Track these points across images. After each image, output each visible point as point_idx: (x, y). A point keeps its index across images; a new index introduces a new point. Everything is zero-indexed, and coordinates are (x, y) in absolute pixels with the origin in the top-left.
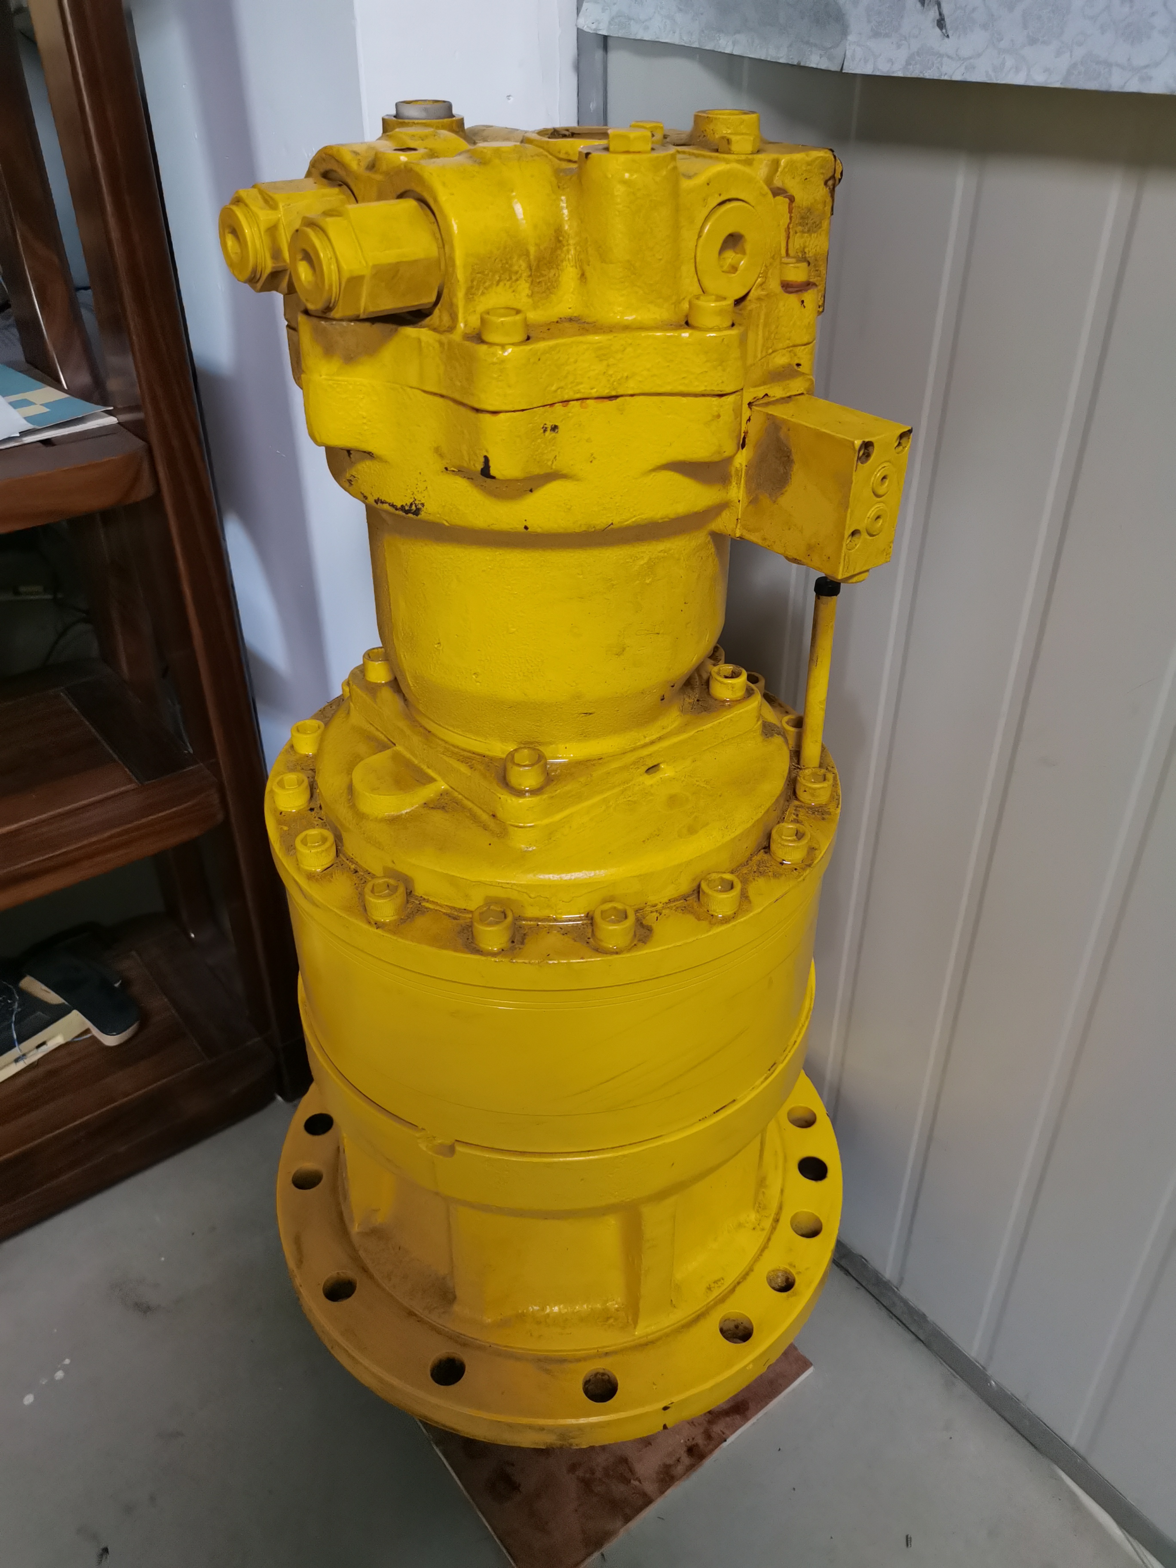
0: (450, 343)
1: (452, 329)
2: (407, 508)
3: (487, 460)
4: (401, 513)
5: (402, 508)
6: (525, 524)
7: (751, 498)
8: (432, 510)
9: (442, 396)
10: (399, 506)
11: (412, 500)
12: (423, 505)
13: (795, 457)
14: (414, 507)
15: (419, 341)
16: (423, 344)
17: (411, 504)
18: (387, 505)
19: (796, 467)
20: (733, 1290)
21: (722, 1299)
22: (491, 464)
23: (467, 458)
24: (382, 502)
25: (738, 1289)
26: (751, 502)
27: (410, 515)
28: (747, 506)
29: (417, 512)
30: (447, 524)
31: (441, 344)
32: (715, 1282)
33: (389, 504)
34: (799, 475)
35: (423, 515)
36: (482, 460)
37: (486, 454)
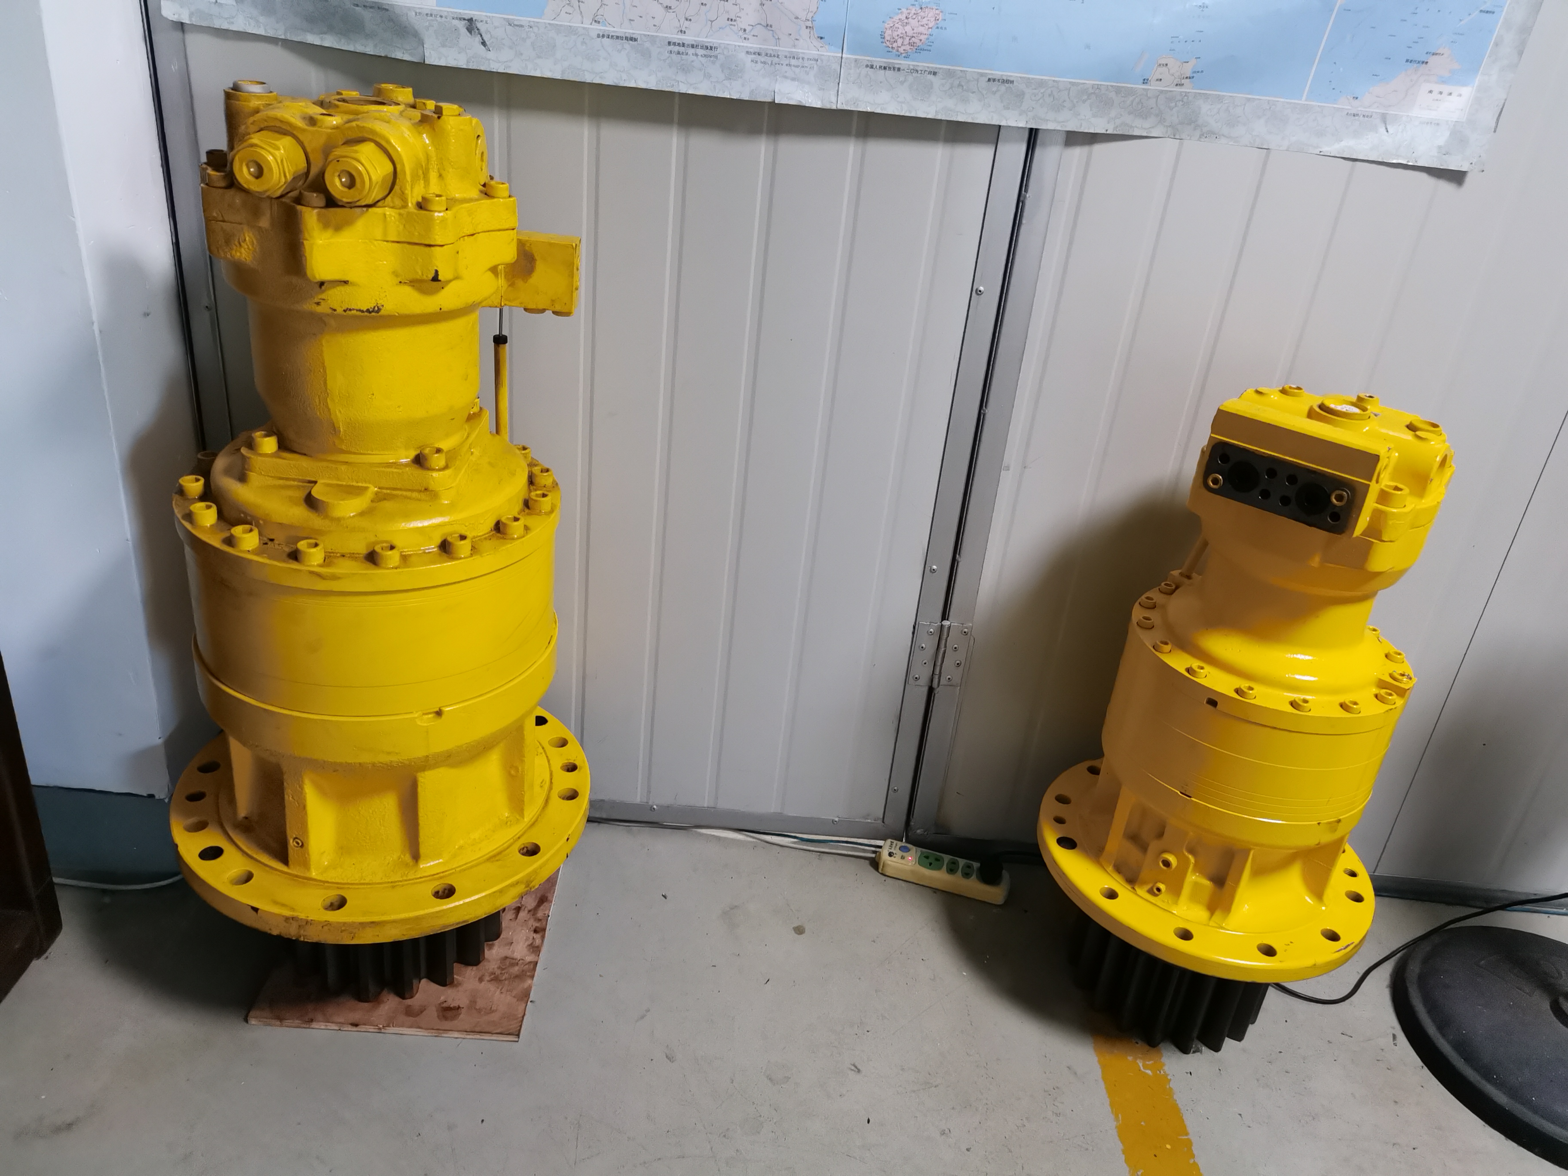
0: (409, 213)
1: (405, 206)
2: (371, 310)
3: (437, 271)
4: (366, 314)
5: (368, 311)
6: (440, 307)
7: (510, 283)
8: (390, 307)
9: (398, 242)
10: (365, 310)
11: (375, 305)
12: (383, 306)
13: (536, 257)
14: (376, 308)
15: (385, 215)
16: (387, 216)
17: (375, 307)
18: (355, 311)
19: (537, 263)
20: (551, 783)
21: (551, 788)
22: (439, 273)
23: (420, 273)
24: (350, 310)
25: (553, 781)
26: (510, 286)
27: (373, 314)
28: (507, 288)
29: (379, 310)
30: (397, 314)
31: (400, 214)
32: (541, 783)
33: (357, 310)
34: (540, 266)
35: (382, 312)
36: (433, 272)
37: (436, 268)
